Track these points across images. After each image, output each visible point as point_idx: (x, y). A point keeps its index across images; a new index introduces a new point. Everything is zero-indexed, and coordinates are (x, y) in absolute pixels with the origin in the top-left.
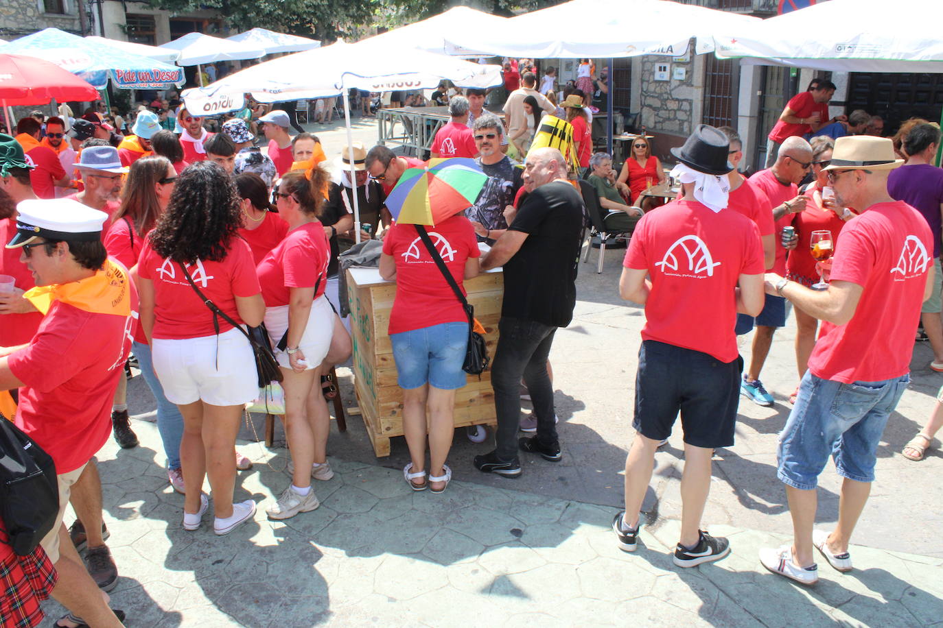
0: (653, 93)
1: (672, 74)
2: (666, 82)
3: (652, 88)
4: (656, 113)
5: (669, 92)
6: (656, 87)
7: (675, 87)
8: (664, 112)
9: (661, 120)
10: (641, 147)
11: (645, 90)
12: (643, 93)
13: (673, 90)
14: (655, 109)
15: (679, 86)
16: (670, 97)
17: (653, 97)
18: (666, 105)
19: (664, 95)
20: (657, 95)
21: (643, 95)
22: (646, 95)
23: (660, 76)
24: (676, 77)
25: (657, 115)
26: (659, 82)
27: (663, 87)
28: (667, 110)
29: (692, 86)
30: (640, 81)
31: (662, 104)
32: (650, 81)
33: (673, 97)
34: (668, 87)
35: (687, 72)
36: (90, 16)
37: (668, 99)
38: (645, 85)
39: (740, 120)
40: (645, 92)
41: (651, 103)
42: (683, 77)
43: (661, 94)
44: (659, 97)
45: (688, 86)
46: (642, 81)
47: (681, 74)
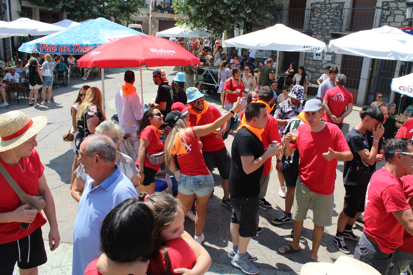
0: (311, 65)
1: (323, 58)
2: (320, 61)
3: (311, 63)
4: (313, 74)
5: (321, 65)
6: (313, 62)
7: (325, 64)
8: (317, 74)
9: (316, 77)
10: (381, 98)
11: (306, 63)
12: (306, 65)
13: (323, 64)
14: (312, 72)
15: (327, 63)
16: (321, 67)
17: (311, 67)
18: (319, 71)
19: (318, 66)
20: (313, 66)
21: (305, 65)
22: (307, 65)
23: (317, 58)
24: (326, 59)
25: (314, 75)
26: (315, 60)
27: (317, 63)
28: (319, 73)
29: (336, 64)
30: (304, 59)
31: (316, 70)
32: (310, 60)
33: (323, 68)
34: (320, 63)
35: (332, 57)
36: (4, 6)
37: (320, 68)
38: (307, 62)
39: (361, 81)
40: (307, 64)
41: (310, 70)
42: (330, 59)
43: (316, 66)
44: (315, 67)
45: (332, 63)
46: (305, 59)
47: (329, 58)
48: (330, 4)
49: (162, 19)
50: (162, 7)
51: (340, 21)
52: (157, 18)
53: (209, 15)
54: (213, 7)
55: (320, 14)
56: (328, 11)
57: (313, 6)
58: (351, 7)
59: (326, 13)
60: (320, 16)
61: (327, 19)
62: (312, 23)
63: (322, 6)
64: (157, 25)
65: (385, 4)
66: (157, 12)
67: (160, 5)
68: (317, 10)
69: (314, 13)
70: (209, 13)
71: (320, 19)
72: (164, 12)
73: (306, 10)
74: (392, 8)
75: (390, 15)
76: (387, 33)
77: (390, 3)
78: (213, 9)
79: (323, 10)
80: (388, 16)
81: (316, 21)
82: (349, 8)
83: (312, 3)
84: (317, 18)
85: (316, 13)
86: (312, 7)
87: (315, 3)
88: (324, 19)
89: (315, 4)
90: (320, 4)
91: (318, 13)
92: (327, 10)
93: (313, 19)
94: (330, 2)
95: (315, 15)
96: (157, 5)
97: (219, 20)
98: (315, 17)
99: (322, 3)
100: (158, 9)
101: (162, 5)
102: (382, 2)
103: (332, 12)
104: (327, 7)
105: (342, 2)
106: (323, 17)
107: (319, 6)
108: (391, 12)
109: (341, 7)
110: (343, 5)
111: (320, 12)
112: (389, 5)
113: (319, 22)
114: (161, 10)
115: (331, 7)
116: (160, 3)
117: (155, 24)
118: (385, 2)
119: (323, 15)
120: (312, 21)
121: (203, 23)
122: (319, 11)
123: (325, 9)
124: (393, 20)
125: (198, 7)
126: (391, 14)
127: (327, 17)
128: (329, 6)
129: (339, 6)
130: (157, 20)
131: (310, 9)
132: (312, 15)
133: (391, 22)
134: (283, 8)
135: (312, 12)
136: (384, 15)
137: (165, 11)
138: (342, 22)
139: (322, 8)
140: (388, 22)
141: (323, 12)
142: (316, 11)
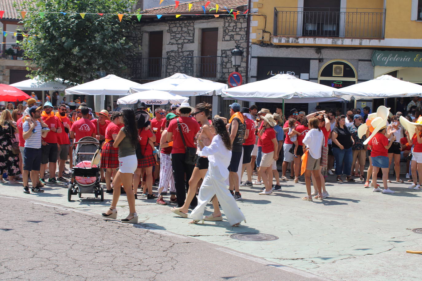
48: (182, 52)
49: (14, 69)
50: (14, 51)
51: (192, 69)
52: (8, 67)
53: (61, 66)
54: (65, 59)
55: (174, 62)
56: (182, 59)
57: (169, 54)
58: (200, 55)
59: (179, 61)
60: (175, 64)
61: (181, 67)
62: (168, 71)
63: (176, 54)
64: (7, 76)
65: (223, 52)
66: (7, 59)
67: (11, 48)
68: (172, 58)
69: (170, 61)
70: (61, 65)
71: (175, 67)
72: (16, 59)
73: (162, 59)
74: (228, 55)
75: (228, 62)
76: (176, 78)
77: (227, 51)
78: (65, 61)
79: (177, 58)
80: (226, 63)
81: (172, 69)
82: (197, 56)
83: (168, 52)
84: (173, 66)
85: (171, 61)
86: (168, 56)
87: (170, 51)
88: (178, 67)
89: (170, 53)
90: (174, 52)
91: (173, 61)
92: (180, 58)
93: (169, 67)
94: (182, 50)
95: (171, 63)
96: (7, 48)
97: (73, 71)
98: (170, 65)
99: (176, 51)
100: (9, 55)
101: (14, 49)
102: (221, 50)
103: (184, 60)
104: (180, 55)
105: (192, 51)
106: (177, 64)
107: (173, 54)
108: (228, 59)
109: (191, 55)
110: (193, 53)
111: (175, 61)
112: (227, 53)
113: (175, 70)
114: (12, 56)
115: (183, 55)
116: (11, 45)
117: (4, 75)
118: (224, 50)
119: (177, 63)
120: (169, 69)
121: (55, 75)
122: (174, 59)
123: (179, 57)
124: (230, 66)
125: (50, 59)
126: (228, 60)
127: (181, 65)
128: (181, 54)
129: (190, 54)
130: (7, 70)
131: (166, 57)
132: (168, 63)
133: (230, 68)
134: (143, 57)
135: (168, 61)
136: (224, 62)
137: (18, 58)
138: (193, 69)
139: (176, 57)
140: (227, 68)
141: (177, 61)
142: (171, 60)
